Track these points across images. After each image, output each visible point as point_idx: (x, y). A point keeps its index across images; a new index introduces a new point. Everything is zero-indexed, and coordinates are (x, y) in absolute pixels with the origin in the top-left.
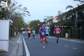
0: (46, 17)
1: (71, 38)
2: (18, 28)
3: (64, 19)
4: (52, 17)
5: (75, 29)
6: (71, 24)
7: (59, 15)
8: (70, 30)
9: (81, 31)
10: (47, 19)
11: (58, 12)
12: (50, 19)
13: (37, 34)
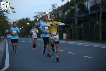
0: (36, 14)
1: (70, 39)
4: (45, 13)
5: (74, 28)
6: (69, 20)
8: (68, 28)
9: (83, 30)
10: (38, 16)
11: (52, 5)
12: (43, 16)
13: (26, 37)
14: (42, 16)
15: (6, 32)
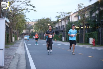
0: (59, 13)
1: (97, 44)
2: (17, 30)
3: (87, 16)
4: (69, 13)
6: (97, 23)
7: (80, 10)
8: (96, 32)
10: (61, 16)
11: (78, 5)
12: (66, 17)
14: (65, 16)
15: (23, 33)
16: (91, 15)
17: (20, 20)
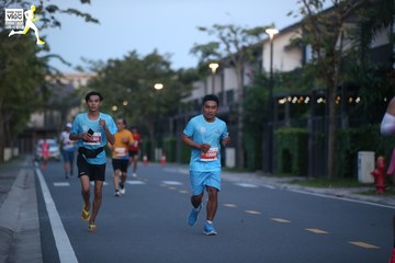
0: (211, 33)
3: (345, 45)
4: (258, 31)
7: (312, 18)
10: (217, 45)
12: (244, 48)
13: (145, 158)
14: (240, 45)
15: (30, 125)
16: (369, 41)
17: (17, 61)
